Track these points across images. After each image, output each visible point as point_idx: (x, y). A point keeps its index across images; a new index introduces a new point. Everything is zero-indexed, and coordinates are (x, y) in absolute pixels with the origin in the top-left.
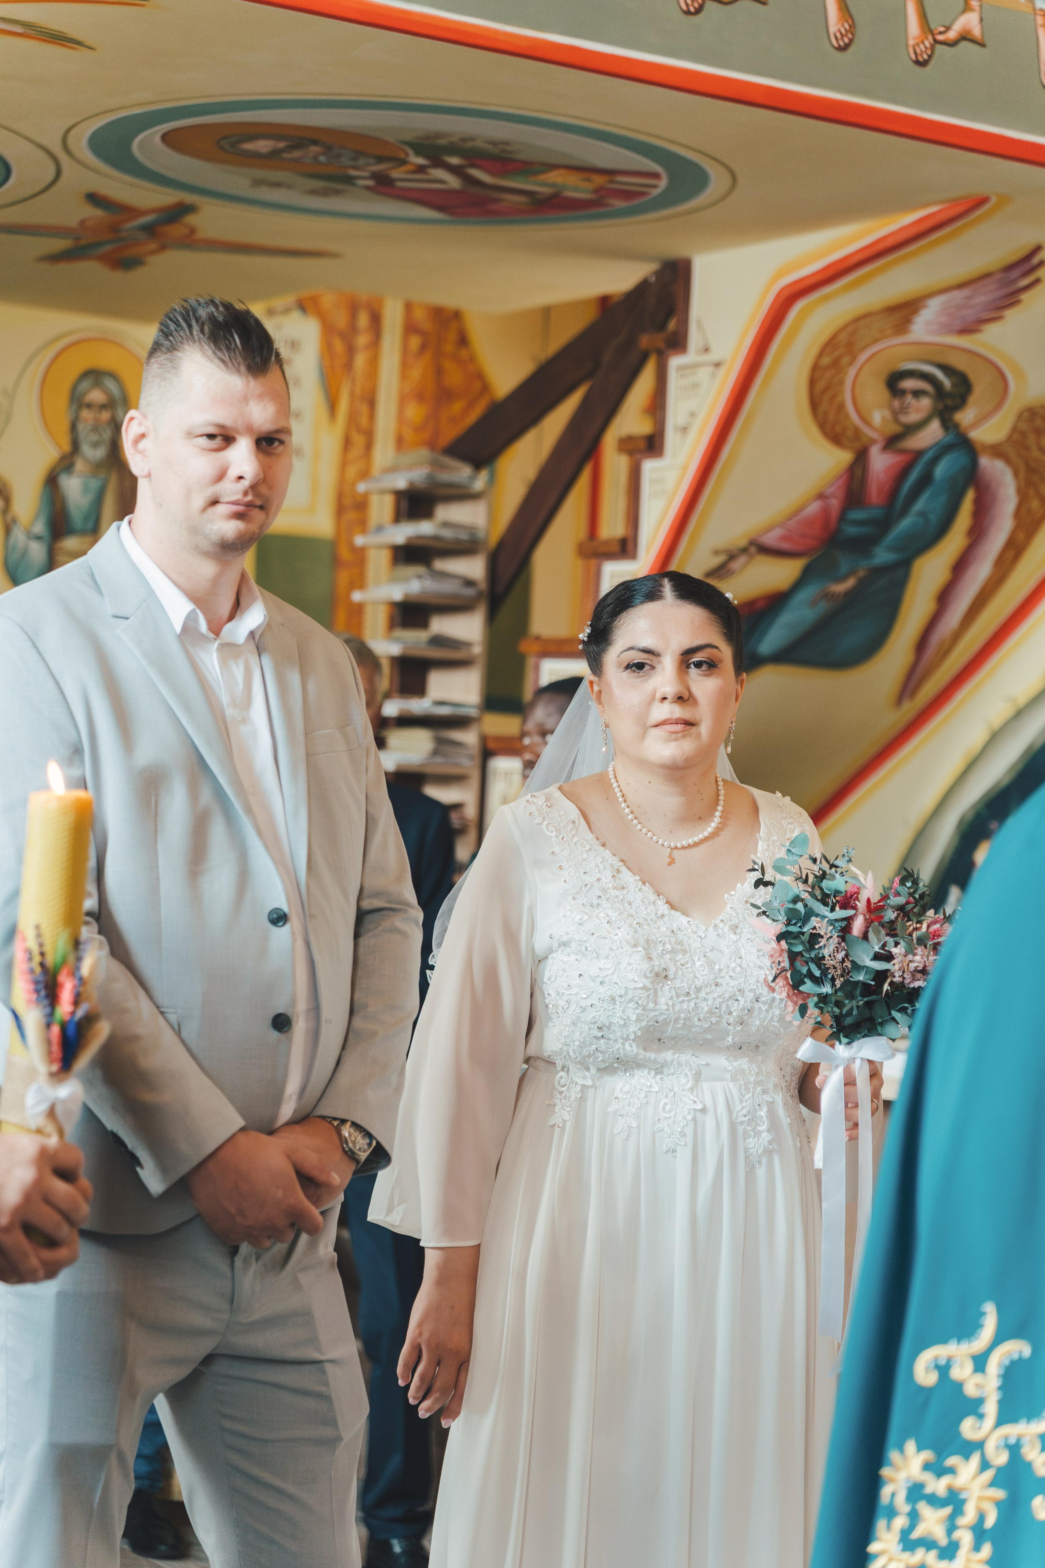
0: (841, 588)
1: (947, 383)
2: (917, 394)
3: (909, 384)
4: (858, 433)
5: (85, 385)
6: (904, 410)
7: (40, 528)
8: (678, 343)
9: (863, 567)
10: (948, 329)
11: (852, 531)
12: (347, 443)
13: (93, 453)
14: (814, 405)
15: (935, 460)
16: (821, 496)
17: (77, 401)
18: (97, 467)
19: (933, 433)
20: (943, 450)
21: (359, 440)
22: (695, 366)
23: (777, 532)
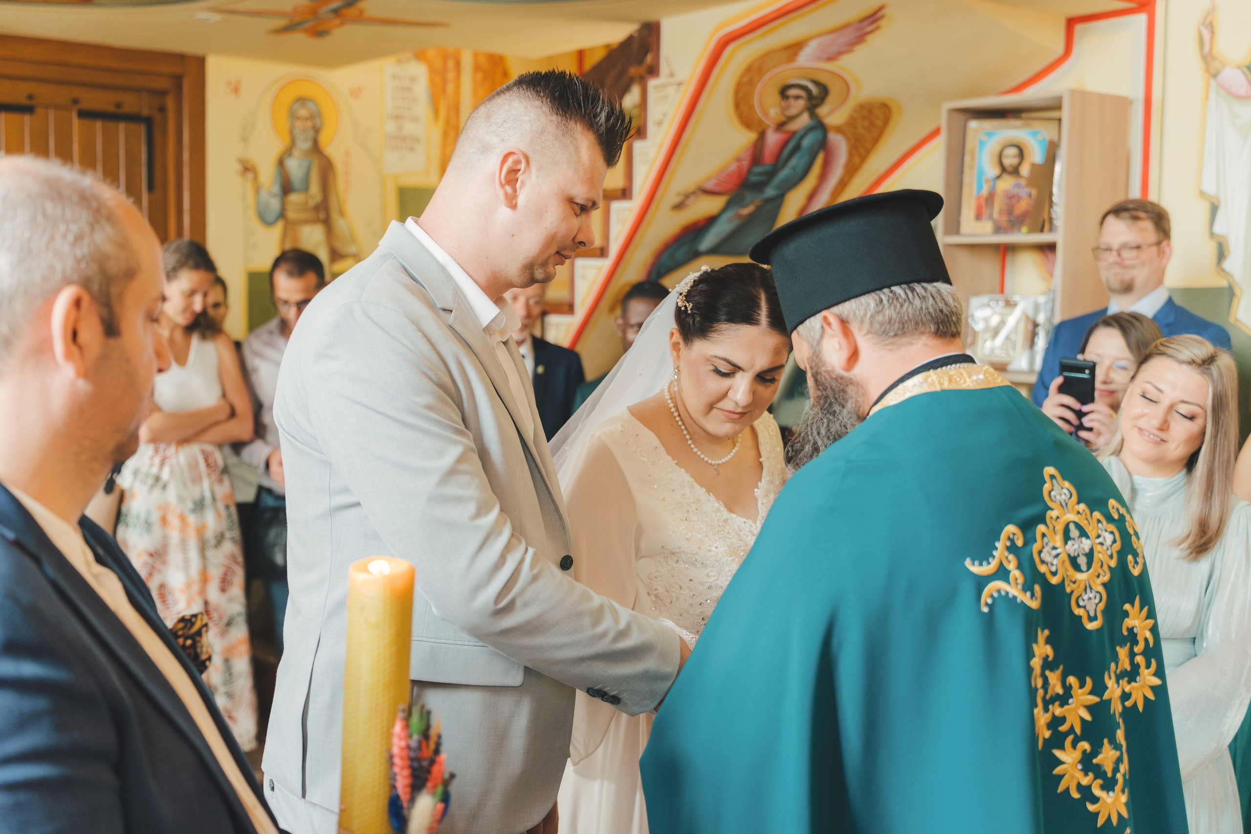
0: (746, 211)
1: (814, 90)
2: (797, 97)
3: (793, 92)
4: (761, 122)
5: (296, 106)
6: (788, 107)
7: (276, 189)
8: (653, 71)
9: (759, 199)
10: (819, 59)
11: (754, 179)
12: (445, 134)
13: (304, 145)
14: (737, 105)
15: (803, 137)
16: (738, 160)
17: (293, 116)
18: (307, 153)
19: (805, 120)
20: (809, 130)
21: (452, 133)
22: (664, 86)
23: (714, 181)
